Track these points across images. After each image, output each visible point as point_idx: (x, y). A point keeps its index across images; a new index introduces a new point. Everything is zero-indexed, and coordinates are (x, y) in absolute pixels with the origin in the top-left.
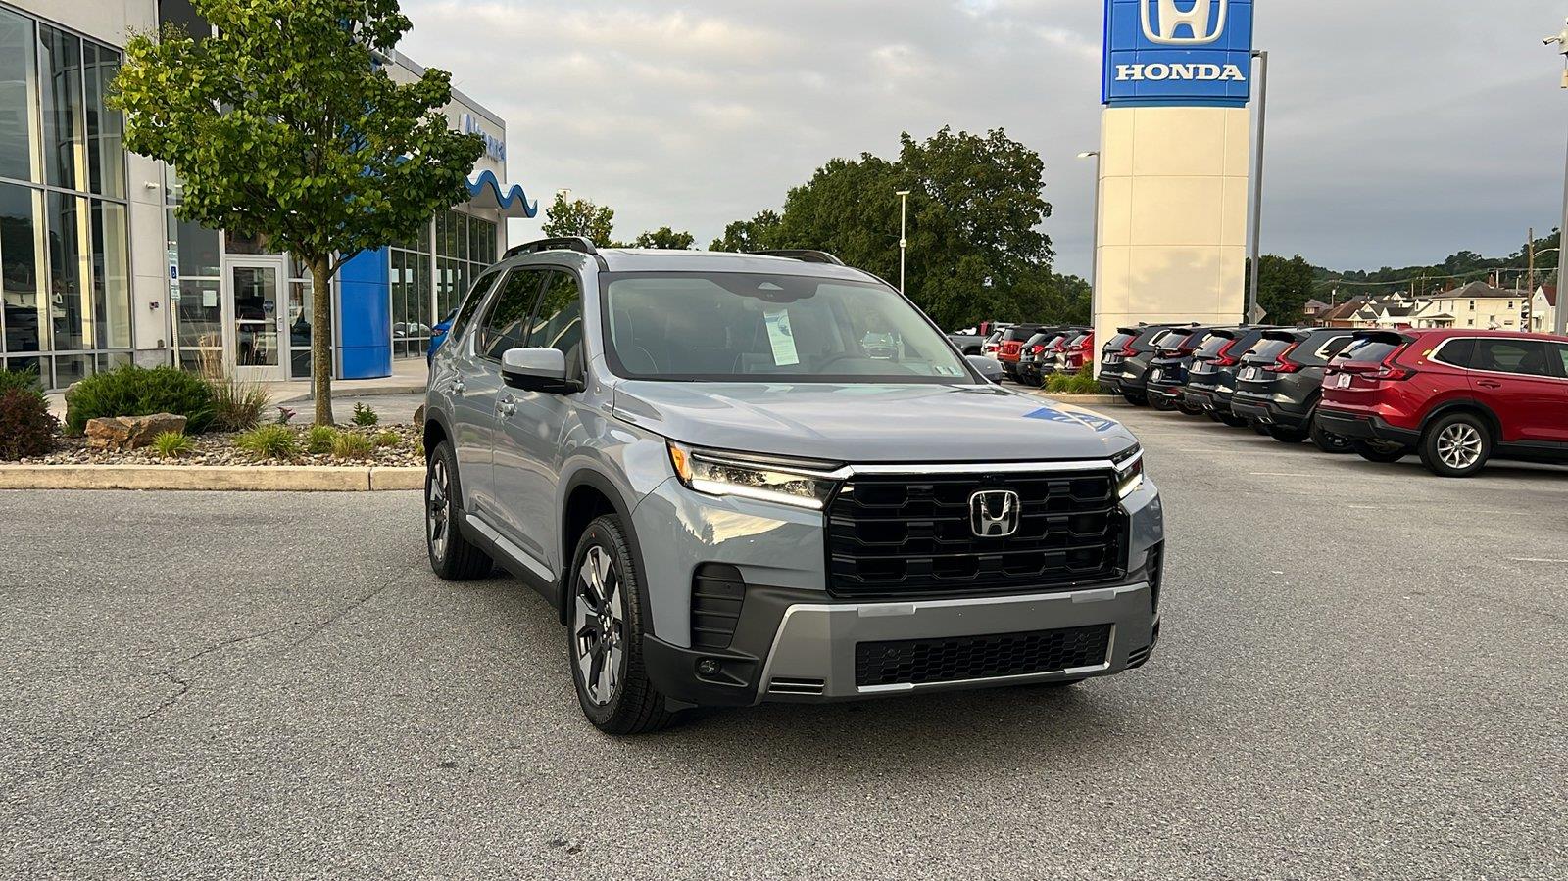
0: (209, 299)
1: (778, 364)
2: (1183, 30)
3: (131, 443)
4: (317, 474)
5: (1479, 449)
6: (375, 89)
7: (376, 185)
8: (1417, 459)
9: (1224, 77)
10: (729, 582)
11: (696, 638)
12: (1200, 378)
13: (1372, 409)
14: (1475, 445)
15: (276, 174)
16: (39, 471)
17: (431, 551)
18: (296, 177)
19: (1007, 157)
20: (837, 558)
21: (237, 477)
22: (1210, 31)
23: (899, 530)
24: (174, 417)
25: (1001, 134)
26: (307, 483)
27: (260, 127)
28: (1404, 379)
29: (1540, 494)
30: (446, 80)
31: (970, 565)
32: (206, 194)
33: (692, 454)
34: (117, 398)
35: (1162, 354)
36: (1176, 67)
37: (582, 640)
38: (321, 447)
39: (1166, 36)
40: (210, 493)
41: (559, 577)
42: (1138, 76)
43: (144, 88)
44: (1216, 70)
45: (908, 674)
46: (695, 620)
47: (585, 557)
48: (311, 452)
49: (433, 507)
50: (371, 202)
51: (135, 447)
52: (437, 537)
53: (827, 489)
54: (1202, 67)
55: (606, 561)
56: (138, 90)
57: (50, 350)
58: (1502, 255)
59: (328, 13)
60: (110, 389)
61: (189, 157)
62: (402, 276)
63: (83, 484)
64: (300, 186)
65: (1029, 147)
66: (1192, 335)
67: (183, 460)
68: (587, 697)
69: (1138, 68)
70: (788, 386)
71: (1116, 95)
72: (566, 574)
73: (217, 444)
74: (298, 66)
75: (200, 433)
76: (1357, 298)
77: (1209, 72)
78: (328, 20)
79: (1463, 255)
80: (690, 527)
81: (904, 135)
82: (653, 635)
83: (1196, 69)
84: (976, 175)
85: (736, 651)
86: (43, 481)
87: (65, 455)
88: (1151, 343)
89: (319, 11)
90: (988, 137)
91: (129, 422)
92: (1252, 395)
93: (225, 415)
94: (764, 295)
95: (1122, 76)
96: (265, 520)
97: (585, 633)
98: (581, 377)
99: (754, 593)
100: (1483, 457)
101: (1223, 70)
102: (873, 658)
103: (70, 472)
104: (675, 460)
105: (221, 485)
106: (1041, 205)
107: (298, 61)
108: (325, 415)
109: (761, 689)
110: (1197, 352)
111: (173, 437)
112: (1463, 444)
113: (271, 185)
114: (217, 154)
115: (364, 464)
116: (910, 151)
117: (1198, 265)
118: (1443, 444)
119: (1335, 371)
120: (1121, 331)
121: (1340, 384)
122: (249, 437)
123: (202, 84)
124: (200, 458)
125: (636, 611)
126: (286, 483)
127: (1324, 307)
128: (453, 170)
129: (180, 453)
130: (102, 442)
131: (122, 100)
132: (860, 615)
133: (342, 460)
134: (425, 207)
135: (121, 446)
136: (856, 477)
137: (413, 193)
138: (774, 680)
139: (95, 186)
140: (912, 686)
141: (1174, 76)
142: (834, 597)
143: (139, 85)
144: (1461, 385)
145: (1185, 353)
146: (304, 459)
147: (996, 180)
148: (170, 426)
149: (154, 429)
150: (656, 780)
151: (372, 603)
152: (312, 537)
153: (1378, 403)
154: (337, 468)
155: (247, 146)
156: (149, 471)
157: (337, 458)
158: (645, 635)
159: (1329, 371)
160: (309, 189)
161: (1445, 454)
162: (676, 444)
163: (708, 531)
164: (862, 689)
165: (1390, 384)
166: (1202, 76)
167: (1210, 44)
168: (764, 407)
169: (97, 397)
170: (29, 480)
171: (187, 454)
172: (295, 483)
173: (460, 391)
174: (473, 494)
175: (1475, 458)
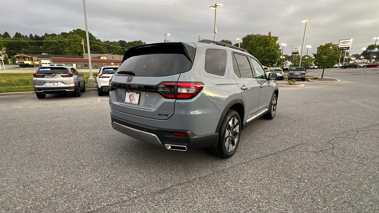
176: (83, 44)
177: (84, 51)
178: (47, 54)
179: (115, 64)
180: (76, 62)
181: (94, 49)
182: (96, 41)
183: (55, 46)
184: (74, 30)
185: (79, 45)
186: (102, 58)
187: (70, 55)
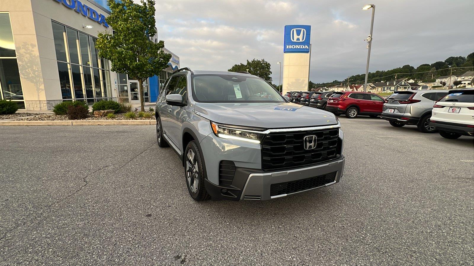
0: (125, 88)
1: (237, 98)
2: (298, 39)
3: (103, 116)
4: (139, 122)
5: (356, 113)
6: (149, 44)
7: (150, 64)
8: (345, 115)
9: (305, 48)
10: (231, 166)
11: (220, 182)
12: (302, 101)
13: (337, 106)
14: (355, 113)
15: (129, 61)
16: (84, 122)
17: (158, 140)
18: (133, 62)
19: (265, 64)
20: (265, 158)
21: (123, 122)
22: (303, 39)
23: (284, 149)
24: (112, 110)
25: (264, 60)
26: (138, 123)
27: (125, 52)
28: (344, 101)
29: (370, 122)
30: (163, 42)
31: (302, 158)
32: (116, 66)
33: (218, 126)
34: (101, 107)
35: (295, 97)
36: (297, 46)
37: (188, 173)
38: (141, 116)
39: (295, 40)
40: (118, 126)
41: (182, 154)
42: (290, 48)
43: (102, 44)
44: (304, 46)
45: (285, 191)
46: (220, 177)
47: (188, 152)
48: (139, 117)
49: (158, 131)
50: (149, 67)
51: (104, 116)
52: (159, 137)
53: (261, 137)
54: (301, 46)
55: (193, 154)
56: (101, 44)
57: (86, 98)
58: (341, 81)
59: (138, 28)
60: (99, 105)
61: (112, 58)
62: (162, 84)
63: (92, 124)
64: (134, 64)
65: (268, 62)
66: (301, 93)
67: (113, 119)
68: (190, 189)
69: (290, 46)
70: (239, 104)
71: (286, 51)
72: (184, 154)
73: (121, 115)
74: (133, 39)
75: (118, 113)
76: (319, 88)
77: (302, 47)
78: (138, 29)
79: (336, 81)
80: (218, 145)
81: (247, 60)
82: (208, 179)
83: (300, 46)
84: (259, 67)
85: (233, 187)
86: (83, 124)
87: (90, 118)
88: (293, 95)
89: (136, 27)
90: (261, 60)
91: (103, 111)
92: (313, 104)
93: (123, 110)
94: (234, 80)
95: (287, 48)
96: (127, 132)
97: (189, 171)
98: (186, 102)
99: (239, 169)
100: (357, 115)
101: (305, 47)
102: (276, 189)
103: (89, 122)
104: (213, 127)
105: (120, 124)
106: (270, 72)
107: (133, 38)
108: (143, 110)
109: (241, 198)
110: (302, 96)
111: (111, 114)
112: (353, 112)
113: (128, 64)
114: (117, 57)
115: (149, 119)
116: (248, 63)
117: (300, 81)
118: (350, 113)
119: (330, 99)
120: (287, 93)
121: (331, 102)
122: (128, 114)
123: (113, 43)
124: (117, 119)
125: (202, 171)
126: (133, 123)
127: (314, 89)
128: (166, 61)
129: (113, 118)
130: (97, 116)
131: (97, 46)
132: (272, 176)
133: (145, 119)
134: (160, 68)
135: (101, 116)
136: (271, 133)
137: (158, 65)
138: (245, 196)
139: (103, 67)
140: (286, 195)
141: (297, 48)
142: (264, 171)
143: (101, 43)
144: (354, 102)
145: (299, 96)
146: (137, 118)
147: (263, 68)
148: (111, 112)
149: (108, 113)
150: (209, 221)
151: (143, 155)
152: (135, 136)
153: (338, 105)
154: (144, 120)
155: (123, 56)
156: (106, 121)
157: (144, 118)
158: (205, 179)
159: (329, 99)
160: (136, 64)
161: (350, 114)
162: (213, 123)
163: (224, 148)
164: (272, 197)
165: (341, 102)
166: (301, 48)
167: (302, 42)
168: (236, 109)
169: (97, 106)
170: (82, 124)
171: (114, 118)
172: (135, 123)
173: (161, 105)
174: (164, 129)
175: (355, 115)
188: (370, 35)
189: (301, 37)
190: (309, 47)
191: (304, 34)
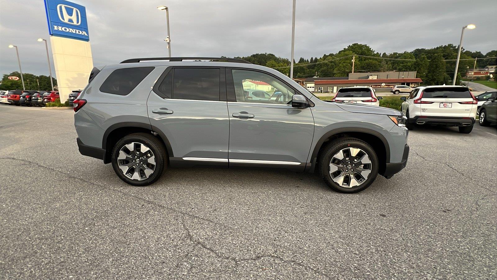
2: (71, 21)
9: (83, 34)
22: (78, 22)
36: (71, 29)
39: (66, 21)
42: (60, 30)
54: (77, 31)
55: (356, 150)
69: (60, 27)
71: (55, 33)
77: (79, 32)
82: (390, 163)
101: (82, 32)
141: (70, 32)
158: (387, 164)
166: (77, 33)
167: (78, 25)
176: (353, 62)
177: (353, 70)
178: (318, 77)
179: (387, 85)
180: (337, 85)
181: (366, 66)
182: (374, 55)
183: (325, 68)
184: (350, 46)
185: (349, 63)
186: (370, 78)
187: (337, 76)
188: (168, 36)
189: (74, 18)
190: (88, 34)
191: (77, 15)
